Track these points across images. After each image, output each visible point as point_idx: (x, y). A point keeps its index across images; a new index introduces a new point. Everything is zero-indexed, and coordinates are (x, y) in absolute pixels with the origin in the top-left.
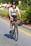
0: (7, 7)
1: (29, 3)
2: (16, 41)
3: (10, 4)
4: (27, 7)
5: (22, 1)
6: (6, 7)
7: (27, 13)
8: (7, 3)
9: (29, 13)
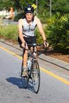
0: (7, 17)
1: (54, 9)
2: (37, 93)
3: (14, 10)
4: (48, 17)
5: (38, 4)
6: (4, 18)
7: (48, 30)
8: (6, 9)
9: (53, 30)
